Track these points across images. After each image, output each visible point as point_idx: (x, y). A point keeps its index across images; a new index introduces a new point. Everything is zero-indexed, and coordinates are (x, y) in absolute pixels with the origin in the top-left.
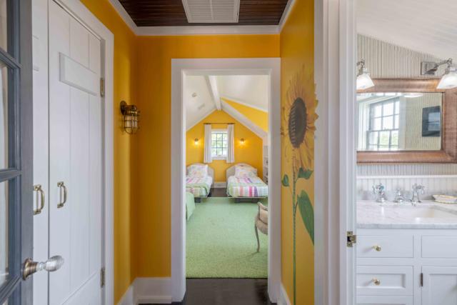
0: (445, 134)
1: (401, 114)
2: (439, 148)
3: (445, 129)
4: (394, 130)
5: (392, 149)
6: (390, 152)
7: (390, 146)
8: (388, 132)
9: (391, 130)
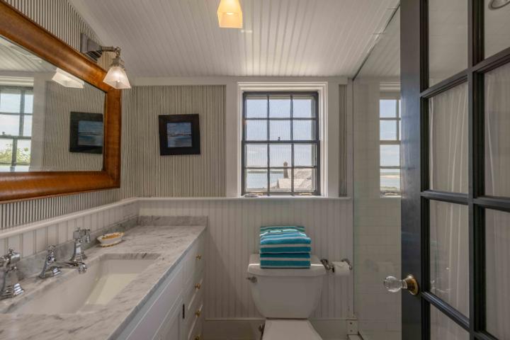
0: (108, 148)
1: (35, 114)
2: (99, 168)
3: (108, 142)
4: (21, 138)
5: (18, 169)
6: (12, 174)
7: (14, 163)
8: (11, 141)
9: (15, 139)
